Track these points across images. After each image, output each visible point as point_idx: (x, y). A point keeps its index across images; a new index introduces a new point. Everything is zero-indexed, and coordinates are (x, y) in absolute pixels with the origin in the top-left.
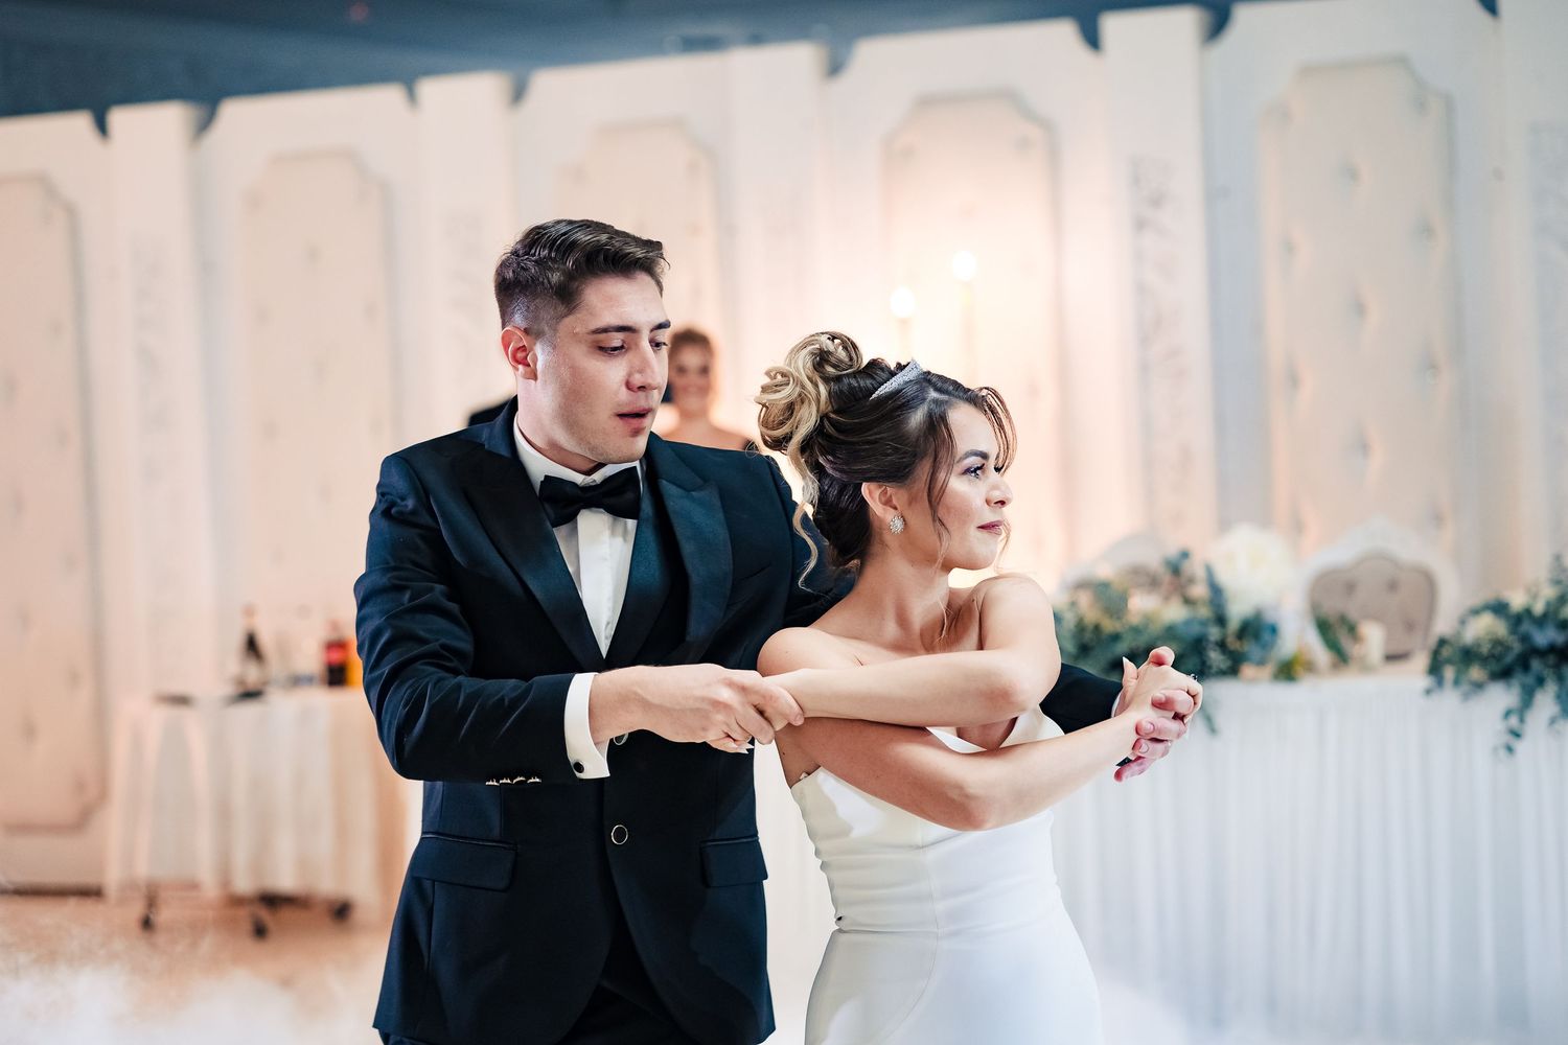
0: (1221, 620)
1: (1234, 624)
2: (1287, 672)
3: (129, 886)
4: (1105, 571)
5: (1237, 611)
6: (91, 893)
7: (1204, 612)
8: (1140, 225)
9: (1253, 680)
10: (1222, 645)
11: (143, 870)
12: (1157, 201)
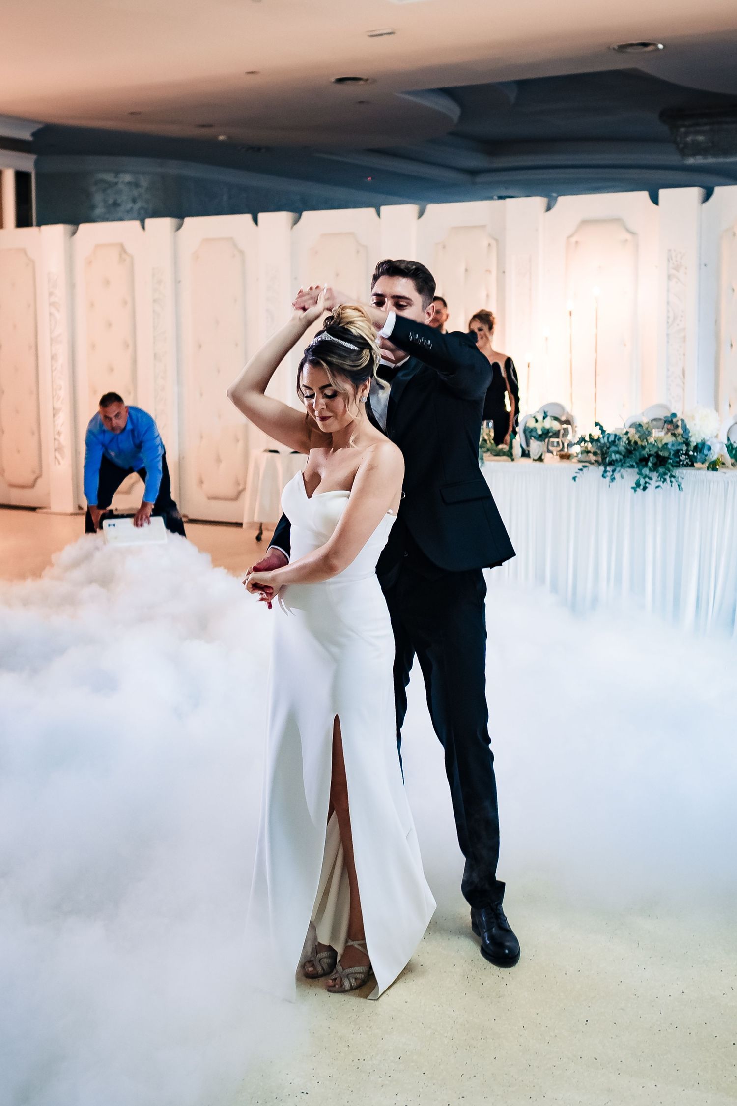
0: (687, 443)
1: (693, 444)
2: (713, 466)
3: (252, 524)
4: (644, 420)
5: (694, 441)
6: (239, 525)
7: (680, 439)
8: (669, 277)
9: (699, 469)
10: (687, 454)
11: (256, 519)
12: (677, 269)
